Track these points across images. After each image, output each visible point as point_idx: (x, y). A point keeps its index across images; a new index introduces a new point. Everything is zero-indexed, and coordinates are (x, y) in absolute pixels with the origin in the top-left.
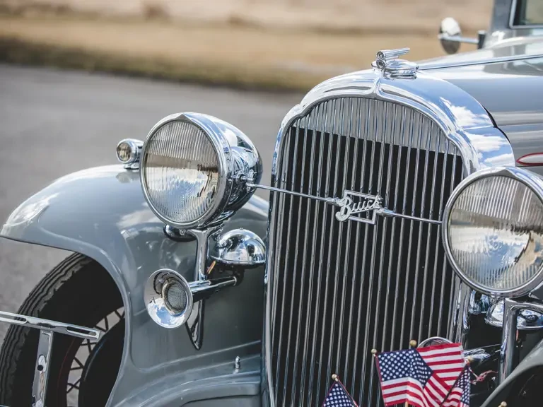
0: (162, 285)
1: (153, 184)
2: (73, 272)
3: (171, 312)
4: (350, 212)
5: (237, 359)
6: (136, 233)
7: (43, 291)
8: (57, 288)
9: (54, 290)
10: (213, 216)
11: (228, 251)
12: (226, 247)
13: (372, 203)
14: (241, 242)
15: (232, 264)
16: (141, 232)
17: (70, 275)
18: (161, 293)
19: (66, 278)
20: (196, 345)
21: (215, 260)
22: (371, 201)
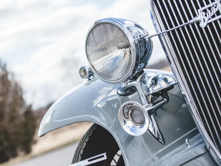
0: (128, 113)
1: (98, 66)
2: (86, 142)
3: (138, 127)
4: (206, 19)
5: (187, 140)
6: (105, 103)
7: (76, 158)
8: (82, 153)
9: (81, 155)
10: (135, 68)
11: (154, 87)
12: (152, 85)
13: (216, 6)
14: (159, 78)
15: (159, 91)
16: (107, 102)
17: (85, 144)
18: (129, 118)
19: (84, 147)
20: (162, 142)
21: (150, 94)
22: (215, 6)
